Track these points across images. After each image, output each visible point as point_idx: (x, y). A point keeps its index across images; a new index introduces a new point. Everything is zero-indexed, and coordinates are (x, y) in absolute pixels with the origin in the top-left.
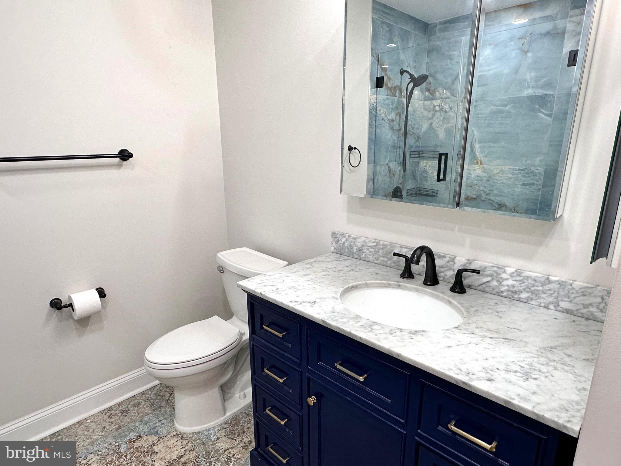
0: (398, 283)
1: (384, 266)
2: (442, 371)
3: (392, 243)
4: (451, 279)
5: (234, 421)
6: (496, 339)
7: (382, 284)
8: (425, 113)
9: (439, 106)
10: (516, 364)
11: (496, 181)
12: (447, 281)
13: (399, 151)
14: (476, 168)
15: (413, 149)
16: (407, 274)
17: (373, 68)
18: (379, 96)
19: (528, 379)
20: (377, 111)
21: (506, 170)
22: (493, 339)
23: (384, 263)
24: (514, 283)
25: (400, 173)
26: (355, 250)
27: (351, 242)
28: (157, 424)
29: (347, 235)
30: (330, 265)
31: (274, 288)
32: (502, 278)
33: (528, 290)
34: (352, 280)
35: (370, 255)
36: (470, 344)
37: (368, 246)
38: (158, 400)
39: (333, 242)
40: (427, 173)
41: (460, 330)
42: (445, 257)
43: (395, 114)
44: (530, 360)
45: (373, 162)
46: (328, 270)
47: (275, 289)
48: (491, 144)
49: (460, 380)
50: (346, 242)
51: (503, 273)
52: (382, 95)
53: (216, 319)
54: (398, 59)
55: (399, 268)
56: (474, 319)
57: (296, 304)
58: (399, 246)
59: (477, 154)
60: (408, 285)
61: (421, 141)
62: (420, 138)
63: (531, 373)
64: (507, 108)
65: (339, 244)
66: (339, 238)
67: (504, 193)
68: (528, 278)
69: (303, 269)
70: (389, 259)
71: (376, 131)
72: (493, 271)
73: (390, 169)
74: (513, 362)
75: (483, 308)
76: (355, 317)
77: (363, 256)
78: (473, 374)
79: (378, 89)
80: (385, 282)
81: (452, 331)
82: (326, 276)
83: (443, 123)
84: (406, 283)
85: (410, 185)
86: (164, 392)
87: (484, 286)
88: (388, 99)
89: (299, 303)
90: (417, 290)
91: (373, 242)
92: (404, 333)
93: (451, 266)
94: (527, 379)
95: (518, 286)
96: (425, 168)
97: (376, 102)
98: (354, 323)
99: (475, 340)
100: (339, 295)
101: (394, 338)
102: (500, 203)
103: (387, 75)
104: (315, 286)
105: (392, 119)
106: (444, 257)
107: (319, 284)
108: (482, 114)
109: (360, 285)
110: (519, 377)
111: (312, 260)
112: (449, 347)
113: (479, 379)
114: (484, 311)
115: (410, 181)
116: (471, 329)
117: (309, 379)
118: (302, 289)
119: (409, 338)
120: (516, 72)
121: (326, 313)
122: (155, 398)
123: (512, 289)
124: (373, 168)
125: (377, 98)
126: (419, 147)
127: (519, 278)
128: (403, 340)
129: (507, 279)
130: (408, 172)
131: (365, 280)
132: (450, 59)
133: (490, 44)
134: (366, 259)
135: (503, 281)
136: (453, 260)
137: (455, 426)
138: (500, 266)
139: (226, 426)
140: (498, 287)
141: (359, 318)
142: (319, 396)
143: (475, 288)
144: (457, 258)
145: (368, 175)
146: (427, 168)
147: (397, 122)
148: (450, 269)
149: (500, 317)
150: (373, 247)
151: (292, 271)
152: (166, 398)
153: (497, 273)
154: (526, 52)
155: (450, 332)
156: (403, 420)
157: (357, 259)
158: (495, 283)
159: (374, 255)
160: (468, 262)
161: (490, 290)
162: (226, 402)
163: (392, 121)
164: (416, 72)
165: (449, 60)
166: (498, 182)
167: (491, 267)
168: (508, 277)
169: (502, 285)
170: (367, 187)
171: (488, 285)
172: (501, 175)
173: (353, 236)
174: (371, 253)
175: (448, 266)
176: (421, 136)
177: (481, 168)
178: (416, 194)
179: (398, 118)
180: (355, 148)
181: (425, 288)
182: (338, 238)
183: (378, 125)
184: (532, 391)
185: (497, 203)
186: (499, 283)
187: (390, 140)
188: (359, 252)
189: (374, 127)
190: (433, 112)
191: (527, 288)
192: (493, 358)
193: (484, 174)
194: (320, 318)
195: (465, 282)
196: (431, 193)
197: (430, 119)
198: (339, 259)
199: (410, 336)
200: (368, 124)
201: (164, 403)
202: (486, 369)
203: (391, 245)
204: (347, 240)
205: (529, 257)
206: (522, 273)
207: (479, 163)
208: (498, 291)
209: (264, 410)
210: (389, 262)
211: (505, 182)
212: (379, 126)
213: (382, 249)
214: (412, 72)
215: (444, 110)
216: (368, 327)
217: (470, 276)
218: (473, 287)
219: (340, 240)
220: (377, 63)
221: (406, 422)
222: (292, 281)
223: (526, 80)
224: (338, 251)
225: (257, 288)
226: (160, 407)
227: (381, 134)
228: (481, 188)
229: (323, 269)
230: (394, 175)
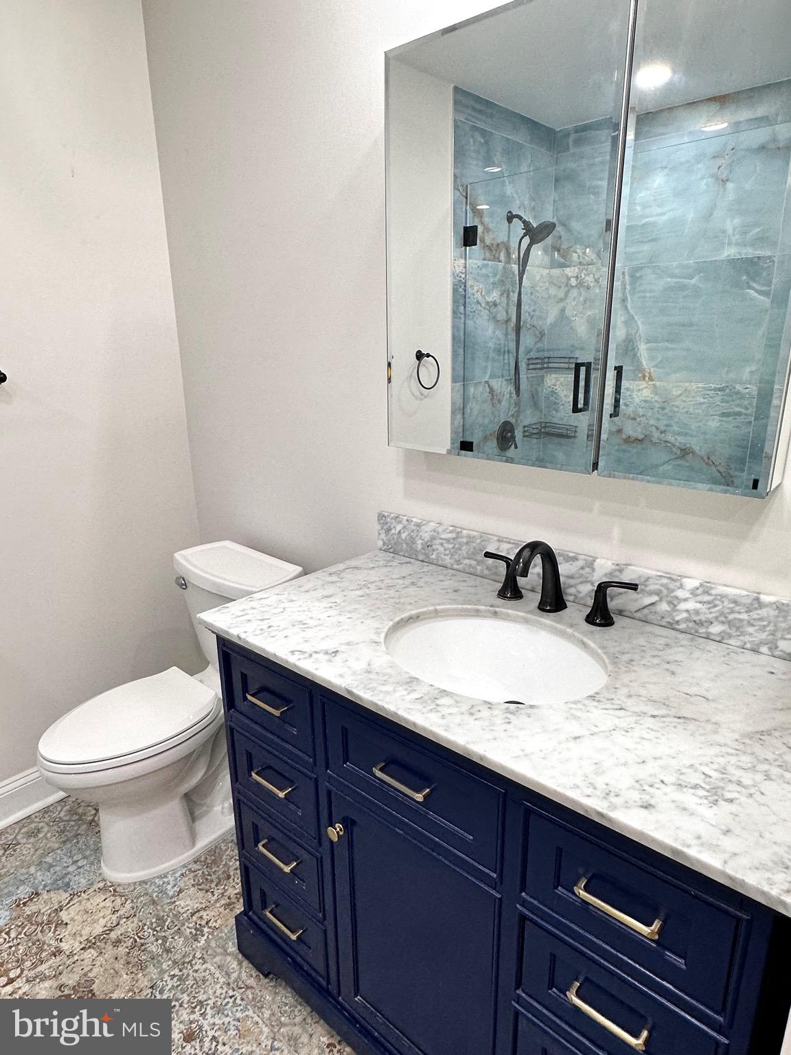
0: (492, 608)
1: (471, 574)
2: (559, 790)
3: (484, 533)
4: (589, 598)
5: (212, 856)
6: (664, 719)
7: (465, 610)
8: (553, 291)
9: (577, 277)
10: (695, 771)
11: (676, 409)
12: (582, 602)
13: (509, 359)
14: (641, 387)
15: (532, 355)
16: (510, 590)
17: (458, 212)
18: (471, 261)
19: (717, 801)
20: (467, 289)
21: (694, 390)
22: (657, 719)
23: (471, 569)
24: (699, 606)
25: (510, 397)
26: (420, 547)
27: (413, 531)
28: (71, 869)
29: (405, 518)
30: (374, 576)
31: (264, 625)
32: (677, 598)
33: (722, 618)
34: (410, 604)
35: (445, 555)
36: (614, 730)
37: (442, 539)
38: (73, 823)
39: (380, 532)
40: (558, 396)
41: (599, 701)
42: (577, 559)
43: (499, 293)
44: (722, 761)
45: (462, 379)
46: (369, 585)
47: (267, 626)
48: (667, 344)
49: (591, 808)
50: (404, 532)
51: (679, 588)
52: (475, 259)
53: (174, 674)
54: (503, 196)
55: (497, 578)
56: (626, 678)
57: (301, 657)
58: (496, 538)
59: (644, 362)
60: (510, 612)
61: (546, 340)
62: (545, 334)
63: (723, 788)
64: (693, 281)
65: (392, 535)
66: (392, 524)
67: (690, 429)
68: (723, 597)
69: (323, 585)
70: (479, 563)
71: (465, 324)
72: (662, 585)
73: (493, 391)
74: (692, 765)
75: (643, 654)
76: (409, 680)
77: (433, 557)
78: (617, 796)
79: (468, 248)
80: (469, 607)
81: (584, 705)
82: (364, 598)
83: (584, 308)
84: (509, 608)
85: (529, 418)
86: (84, 806)
87: (646, 611)
88: (486, 266)
89: (306, 655)
90: (526, 621)
91: (451, 532)
92: (496, 712)
93: (587, 575)
94: (715, 803)
95: (706, 614)
96: (554, 387)
97: (464, 271)
98: (405, 693)
99: (623, 723)
100: (383, 635)
101: (476, 722)
102: (684, 447)
103: (482, 223)
104: (342, 619)
105: (495, 301)
106: (575, 559)
107: (349, 615)
108: (651, 291)
109: (423, 613)
110: (701, 798)
111: (341, 566)
112: (576, 738)
113: (627, 806)
114: (643, 662)
115: (529, 412)
116: (618, 699)
117: (329, 793)
118: (316, 626)
119: (503, 721)
120: (708, 216)
121: (354, 673)
122: (67, 818)
123: (696, 618)
124: (462, 389)
125: (466, 264)
126: (543, 350)
127: (706, 598)
128: (492, 728)
129: (686, 600)
130: (525, 394)
131: (434, 605)
132: (594, 194)
133: (663, 168)
134: (440, 563)
135: (679, 603)
136: (590, 564)
137: (586, 889)
138: (673, 577)
139: (196, 867)
140: (670, 615)
141: (415, 683)
142: (349, 824)
143: (630, 615)
144: (597, 561)
145: (453, 403)
146: (557, 387)
147: (503, 308)
148: (587, 582)
149: (673, 673)
150: (451, 541)
151: (302, 589)
152: (88, 818)
153: (668, 589)
154: (724, 182)
155: (580, 706)
156: (495, 872)
157: (422, 561)
158: (664, 607)
159: (452, 555)
160: (617, 567)
161: (657, 619)
162: (197, 823)
163: (495, 305)
164: (535, 218)
165: (592, 196)
166: (681, 411)
167: (658, 578)
168: (688, 595)
169: (678, 610)
170: (452, 423)
171: (653, 611)
172: (684, 399)
173: (414, 520)
174: (448, 552)
175: (582, 575)
176: (546, 332)
177: (649, 387)
178: (539, 433)
179: (504, 299)
180: (428, 355)
181: (541, 617)
182: (389, 524)
183: (470, 313)
184: (724, 828)
185: (679, 447)
186: (672, 606)
187: (492, 338)
188: (426, 548)
189: (463, 316)
190: (566, 289)
191: (720, 615)
192: (655, 758)
193: (656, 398)
194: (343, 686)
195: (612, 605)
196: (565, 432)
197: (561, 300)
198: (391, 564)
199: (506, 718)
200: (452, 312)
201: (84, 827)
202: (642, 782)
203: (481, 537)
204: (405, 527)
205: (724, 560)
206: (711, 588)
207: (647, 378)
208: (671, 621)
209: (256, 846)
210: (479, 568)
211: (691, 410)
212: (471, 315)
213: (467, 543)
214: (529, 218)
215: (586, 284)
216: (429, 701)
217: (621, 594)
218: (626, 613)
219: (392, 527)
220: (464, 202)
221: (501, 876)
222: (300, 609)
223: (724, 232)
224: (391, 548)
225: (233, 625)
226: (76, 836)
227: (476, 328)
228: (652, 422)
229: (358, 585)
230: (500, 401)
